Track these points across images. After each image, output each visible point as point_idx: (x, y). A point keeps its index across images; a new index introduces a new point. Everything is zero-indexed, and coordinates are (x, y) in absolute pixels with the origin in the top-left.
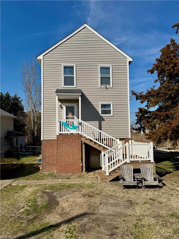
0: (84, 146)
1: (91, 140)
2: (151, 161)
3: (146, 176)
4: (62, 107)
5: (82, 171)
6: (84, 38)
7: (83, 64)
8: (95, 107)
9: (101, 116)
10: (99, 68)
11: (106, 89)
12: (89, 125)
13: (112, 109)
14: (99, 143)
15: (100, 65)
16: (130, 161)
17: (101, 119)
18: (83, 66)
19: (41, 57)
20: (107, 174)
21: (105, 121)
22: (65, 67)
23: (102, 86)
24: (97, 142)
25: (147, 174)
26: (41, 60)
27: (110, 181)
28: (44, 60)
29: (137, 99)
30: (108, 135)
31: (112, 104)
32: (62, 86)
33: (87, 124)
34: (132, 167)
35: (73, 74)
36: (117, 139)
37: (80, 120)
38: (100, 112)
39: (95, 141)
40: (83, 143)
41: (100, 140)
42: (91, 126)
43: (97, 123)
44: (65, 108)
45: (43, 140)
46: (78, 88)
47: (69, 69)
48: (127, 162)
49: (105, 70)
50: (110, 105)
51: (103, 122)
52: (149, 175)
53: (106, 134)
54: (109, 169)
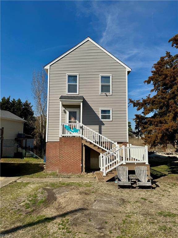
0: (84, 148)
1: (91, 143)
2: (146, 164)
3: (140, 177)
4: (65, 112)
5: (82, 171)
6: (87, 50)
7: (86, 73)
8: (96, 112)
9: (102, 121)
10: (100, 77)
11: (106, 96)
12: (89, 129)
13: (111, 114)
14: (98, 145)
15: (101, 74)
16: (126, 163)
17: (101, 124)
18: (86, 75)
19: (48, 67)
20: (104, 175)
21: (104, 126)
22: (69, 76)
23: (103, 93)
24: (96, 144)
25: (141, 175)
26: (48, 69)
27: (107, 181)
28: (51, 69)
29: (134, 106)
30: (107, 139)
31: (111, 110)
32: (66, 93)
33: (88, 128)
34: (127, 169)
35: (76, 83)
36: (115, 142)
37: (81, 124)
38: (100, 117)
39: (94, 143)
40: (83, 145)
41: (100, 143)
42: (91, 130)
43: (97, 127)
44: (68, 112)
45: (48, 142)
46: (80, 95)
47: (72, 78)
48: (124, 164)
49: (105, 79)
50: (109, 111)
51: (103, 127)
52: (143, 176)
53: (105, 138)
54: (106, 170)
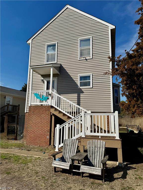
0: (54, 117)
1: (60, 112)
4: (44, 82)
10: (79, 41)
15: (80, 38)
18: (64, 42)
19: (30, 41)
22: (48, 46)
23: (82, 58)
31: (91, 75)
32: (45, 63)
35: (55, 51)
46: (59, 63)
47: (51, 48)
48: (82, 137)
49: (85, 42)
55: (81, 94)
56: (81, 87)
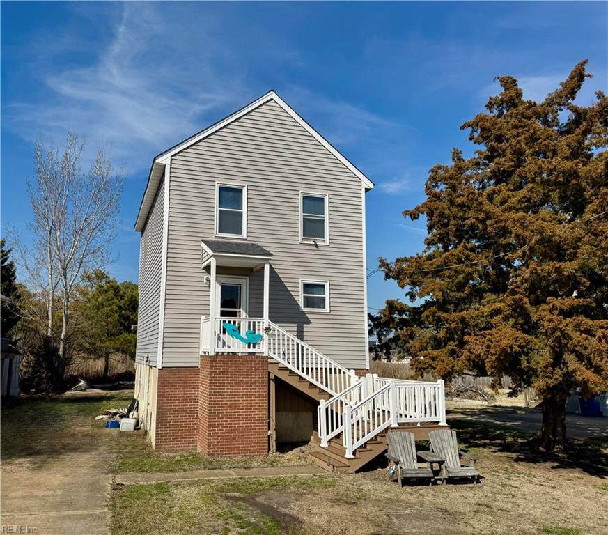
0: (274, 384)
2: (440, 424)
5: (269, 449)
8: (289, 289)
9: (304, 313)
10: (301, 198)
11: (315, 248)
17: (302, 320)
18: (264, 189)
20: (349, 455)
21: (311, 325)
22: (222, 189)
23: (307, 240)
26: (165, 166)
27: (357, 472)
28: (173, 166)
29: (387, 277)
31: (328, 284)
32: (215, 234)
35: (240, 206)
37: (266, 320)
38: (301, 303)
41: (312, 373)
44: (220, 287)
46: (251, 241)
48: (392, 426)
49: (314, 204)
50: (323, 286)
51: (306, 328)
55: (305, 325)
56: (305, 310)
